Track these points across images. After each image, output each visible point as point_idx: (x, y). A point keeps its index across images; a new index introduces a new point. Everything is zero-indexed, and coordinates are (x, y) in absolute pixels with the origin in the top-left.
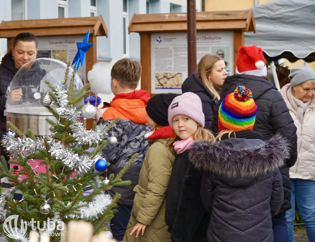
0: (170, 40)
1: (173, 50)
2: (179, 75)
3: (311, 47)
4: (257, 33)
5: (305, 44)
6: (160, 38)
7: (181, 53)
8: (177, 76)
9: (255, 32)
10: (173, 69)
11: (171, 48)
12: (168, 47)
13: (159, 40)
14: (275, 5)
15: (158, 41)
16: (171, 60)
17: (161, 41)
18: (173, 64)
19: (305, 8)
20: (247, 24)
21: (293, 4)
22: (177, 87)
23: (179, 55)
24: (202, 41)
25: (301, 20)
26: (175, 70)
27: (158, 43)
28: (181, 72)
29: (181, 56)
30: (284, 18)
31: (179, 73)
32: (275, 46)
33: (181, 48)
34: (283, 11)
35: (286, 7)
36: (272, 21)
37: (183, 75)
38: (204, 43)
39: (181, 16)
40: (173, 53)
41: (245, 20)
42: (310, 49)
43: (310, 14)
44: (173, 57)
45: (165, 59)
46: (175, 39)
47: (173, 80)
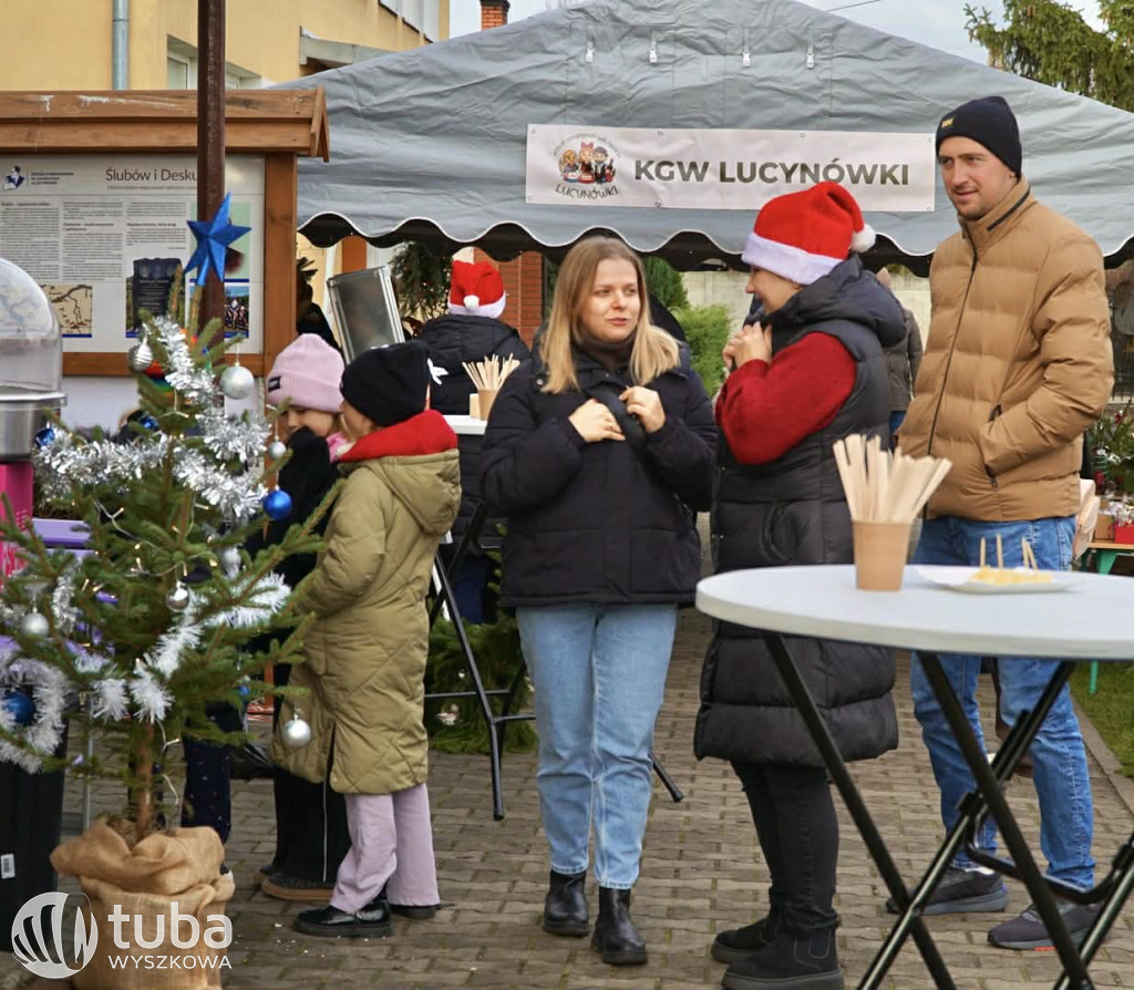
0: (51, 179)
1: (62, 212)
2: (83, 291)
3: (494, 207)
4: (333, 161)
5: (474, 198)
6: (18, 169)
7: (89, 220)
8: (73, 295)
9: (326, 160)
10: (61, 272)
11: (56, 203)
12: (47, 200)
13: (15, 176)
14: (379, 72)
15: (10, 180)
16: (56, 244)
17: (21, 179)
18: (62, 255)
19: (479, 87)
20: (313, 135)
21: (439, 73)
22: (75, 332)
23: (82, 227)
24: (159, 182)
25: (466, 121)
26: (67, 277)
27: (12, 185)
28: (88, 284)
29: (90, 230)
30: (412, 116)
31: (80, 287)
32: (379, 202)
33: (87, 205)
34: (406, 92)
35: (420, 79)
36: (374, 124)
37: (94, 291)
38: (165, 191)
39: (92, 102)
40: (62, 221)
41: (308, 121)
42: (492, 213)
43: (494, 105)
44: (63, 234)
45: (36, 239)
46: (72, 174)
47: (62, 309)
